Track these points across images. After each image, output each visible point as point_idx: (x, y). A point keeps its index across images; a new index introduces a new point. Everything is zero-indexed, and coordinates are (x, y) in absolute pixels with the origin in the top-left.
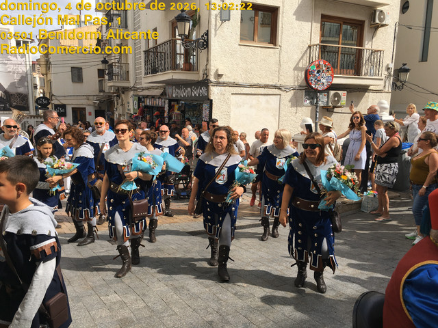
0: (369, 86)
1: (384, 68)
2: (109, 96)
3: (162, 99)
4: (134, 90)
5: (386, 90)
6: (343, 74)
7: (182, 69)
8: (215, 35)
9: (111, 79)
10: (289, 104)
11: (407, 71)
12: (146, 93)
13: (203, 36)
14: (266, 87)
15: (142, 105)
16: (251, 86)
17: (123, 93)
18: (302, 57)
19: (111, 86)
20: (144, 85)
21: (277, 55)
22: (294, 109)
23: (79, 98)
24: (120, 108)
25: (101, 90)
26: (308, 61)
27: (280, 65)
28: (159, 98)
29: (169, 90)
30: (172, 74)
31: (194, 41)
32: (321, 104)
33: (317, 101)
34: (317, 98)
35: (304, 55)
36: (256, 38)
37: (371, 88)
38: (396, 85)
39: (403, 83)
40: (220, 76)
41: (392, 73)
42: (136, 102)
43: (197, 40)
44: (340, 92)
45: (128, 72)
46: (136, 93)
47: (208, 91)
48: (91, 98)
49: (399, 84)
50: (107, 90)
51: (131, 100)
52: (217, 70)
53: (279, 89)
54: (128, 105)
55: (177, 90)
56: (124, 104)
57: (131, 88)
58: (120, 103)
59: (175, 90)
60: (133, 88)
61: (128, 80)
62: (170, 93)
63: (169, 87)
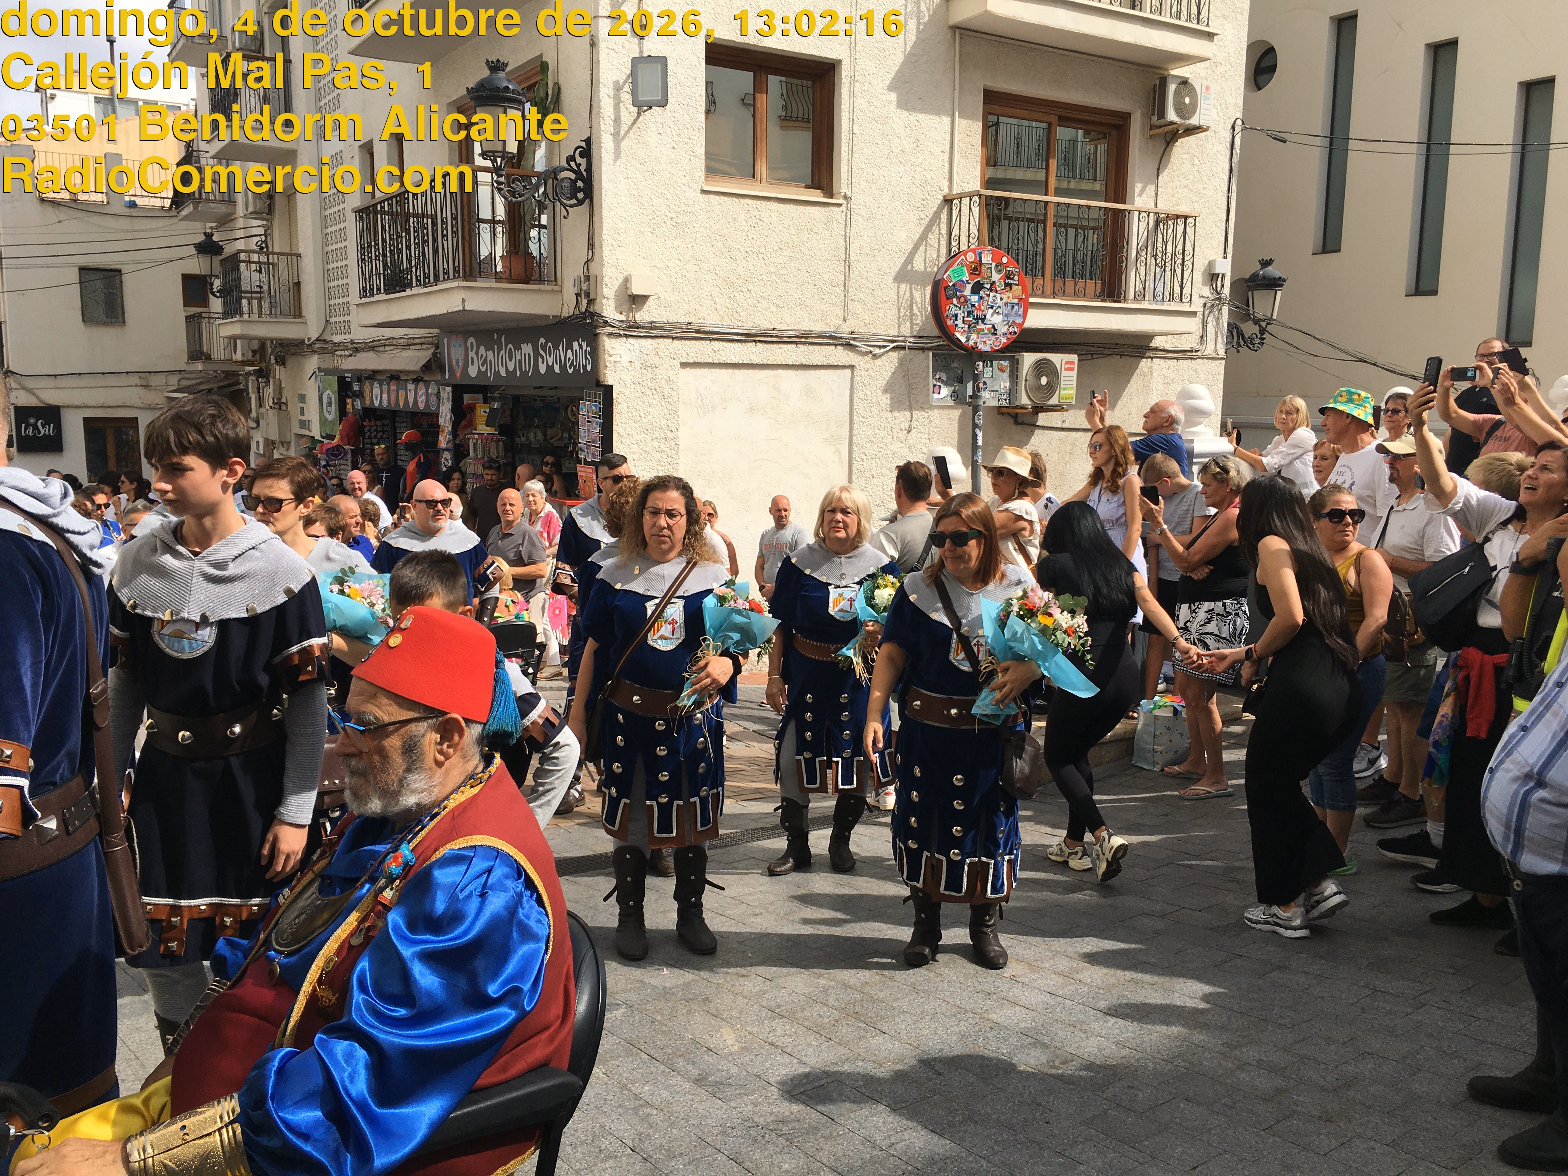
0: (1150, 337)
1: (1198, 276)
2: (228, 374)
3: (427, 383)
4: (322, 351)
5: (1209, 350)
6: (1064, 294)
7: (498, 277)
8: (617, 154)
9: (232, 310)
10: (886, 400)
11: (1273, 284)
12: (366, 362)
13: (571, 158)
14: (802, 338)
15: (354, 405)
16: (750, 337)
17: (281, 361)
18: (924, 237)
19: (233, 339)
20: (360, 335)
21: (839, 230)
22: (903, 416)
23: (111, 380)
24: (271, 418)
25: (197, 353)
26: (944, 251)
27: (848, 262)
28: (416, 381)
29: (454, 352)
30: (462, 294)
31: (539, 175)
32: (988, 399)
33: (977, 389)
34: (976, 378)
35: (928, 229)
36: (762, 169)
37: (1157, 342)
38: (1240, 334)
39: (1264, 326)
40: (637, 301)
41: (1227, 291)
42: (331, 394)
43: (553, 173)
44: (1057, 359)
45: (298, 284)
46: (329, 362)
47: (595, 353)
48: (156, 381)
49: (1250, 329)
50: (219, 352)
51: (311, 390)
52: (627, 280)
53: (848, 346)
54: (302, 405)
55: (482, 350)
56: (286, 404)
57: (310, 345)
58: (271, 401)
59: (477, 353)
60: (317, 346)
61: (300, 316)
62: (458, 362)
63: (453, 342)
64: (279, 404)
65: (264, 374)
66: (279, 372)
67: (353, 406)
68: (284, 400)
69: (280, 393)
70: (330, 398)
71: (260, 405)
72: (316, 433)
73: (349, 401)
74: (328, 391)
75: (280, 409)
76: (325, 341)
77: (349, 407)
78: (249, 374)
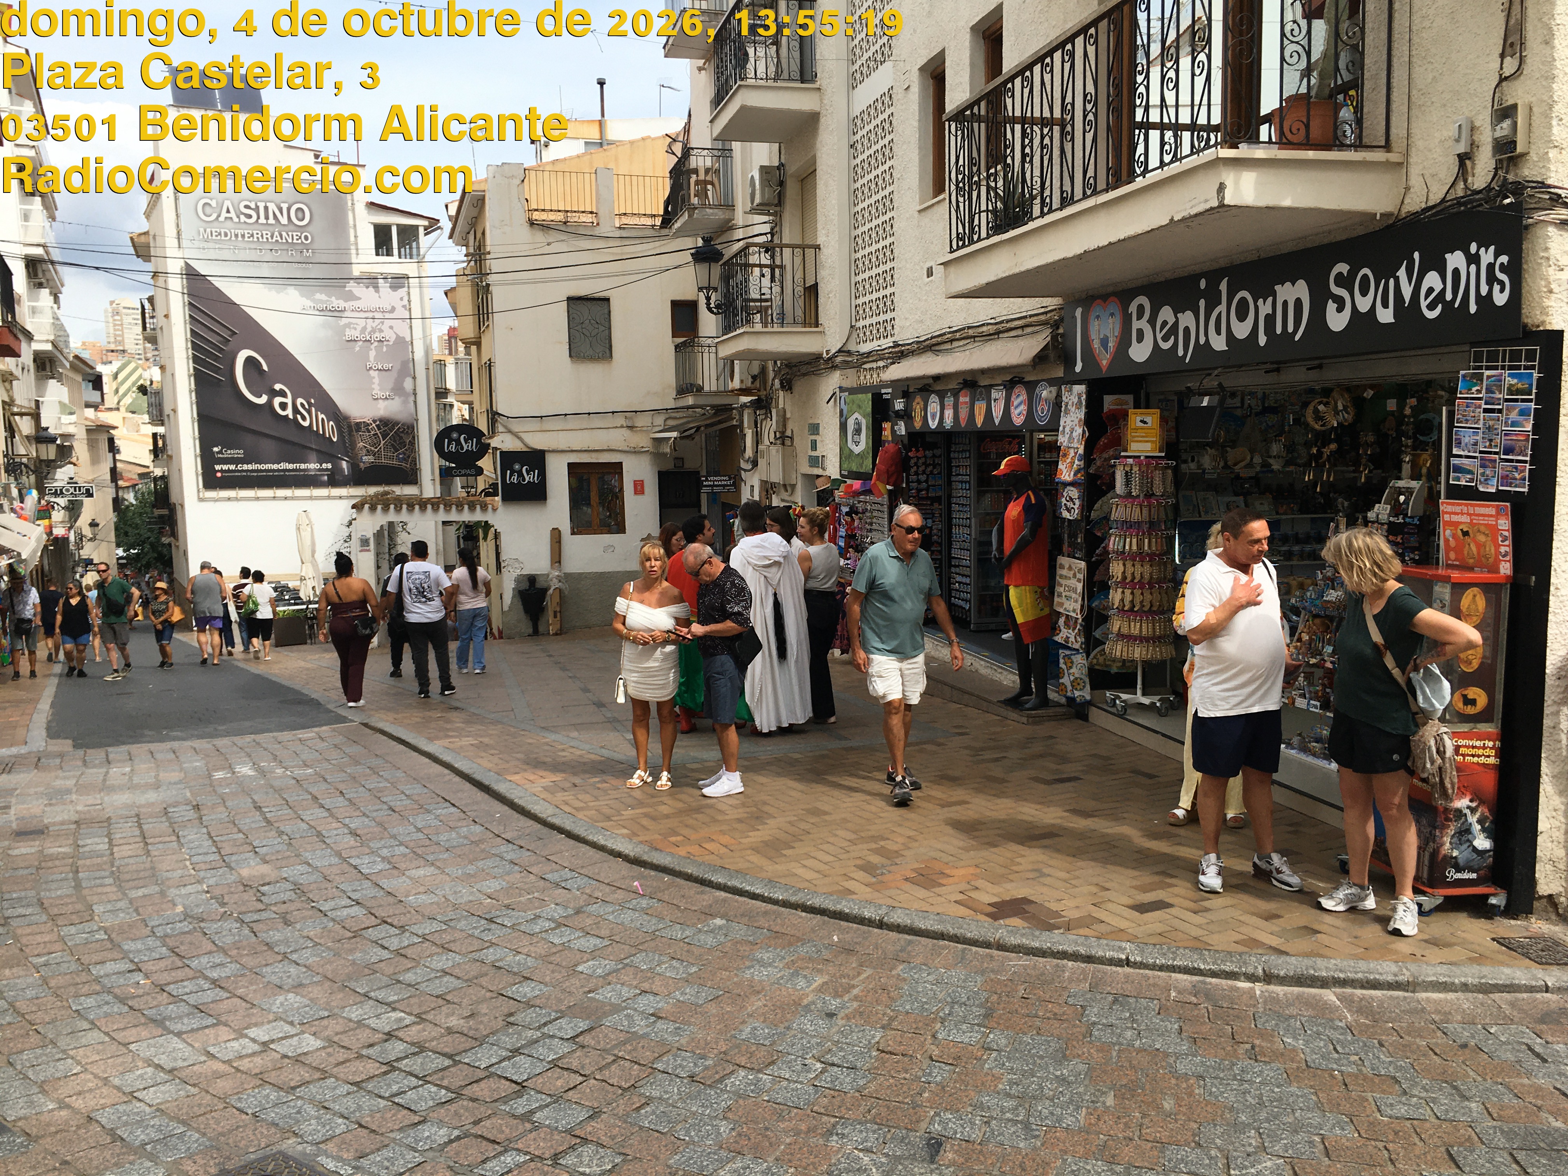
4: (846, 365)
7: (1282, 142)
15: (895, 430)
19: (732, 360)
20: (911, 334)
23: (597, 422)
24: (772, 456)
25: (687, 386)
28: (1010, 385)
30: (1220, 175)
45: (814, 286)
46: (855, 379)
47: (1517, 267)
51: (828, 416)
54: (813, 437)
55: (1166, 314)
56: (791, 438)
57: (829, 359)
58: (772, 435)
59: (1152, 322)
60: (839, 359)
61: (817, 325)
62: (1104, 342)
63: (1096, 310)
64: (783, 438)
65: (763, 405)
66: (782, 399)
67: (893, 431)
68: (788, 433)
69: (785, 426)
70: (858, 424)
71: (758, 441)
72: (833, 470)
73: (887, 425)
74: (856, 415)
75: (783, 444)
76: (849, 353)
77: (887, 434)
78: (744, 406)
